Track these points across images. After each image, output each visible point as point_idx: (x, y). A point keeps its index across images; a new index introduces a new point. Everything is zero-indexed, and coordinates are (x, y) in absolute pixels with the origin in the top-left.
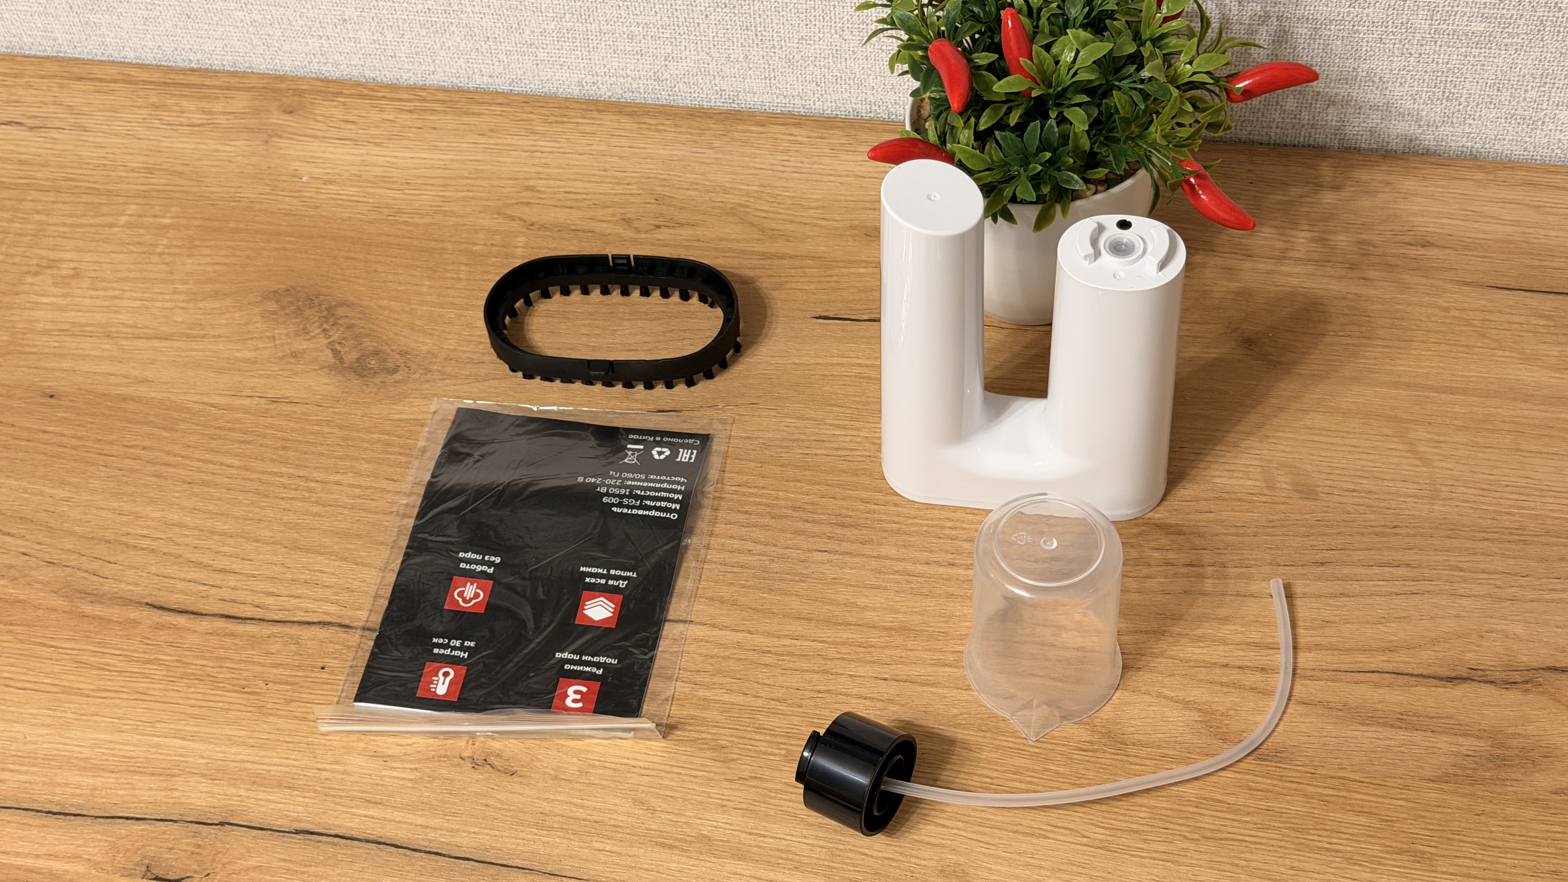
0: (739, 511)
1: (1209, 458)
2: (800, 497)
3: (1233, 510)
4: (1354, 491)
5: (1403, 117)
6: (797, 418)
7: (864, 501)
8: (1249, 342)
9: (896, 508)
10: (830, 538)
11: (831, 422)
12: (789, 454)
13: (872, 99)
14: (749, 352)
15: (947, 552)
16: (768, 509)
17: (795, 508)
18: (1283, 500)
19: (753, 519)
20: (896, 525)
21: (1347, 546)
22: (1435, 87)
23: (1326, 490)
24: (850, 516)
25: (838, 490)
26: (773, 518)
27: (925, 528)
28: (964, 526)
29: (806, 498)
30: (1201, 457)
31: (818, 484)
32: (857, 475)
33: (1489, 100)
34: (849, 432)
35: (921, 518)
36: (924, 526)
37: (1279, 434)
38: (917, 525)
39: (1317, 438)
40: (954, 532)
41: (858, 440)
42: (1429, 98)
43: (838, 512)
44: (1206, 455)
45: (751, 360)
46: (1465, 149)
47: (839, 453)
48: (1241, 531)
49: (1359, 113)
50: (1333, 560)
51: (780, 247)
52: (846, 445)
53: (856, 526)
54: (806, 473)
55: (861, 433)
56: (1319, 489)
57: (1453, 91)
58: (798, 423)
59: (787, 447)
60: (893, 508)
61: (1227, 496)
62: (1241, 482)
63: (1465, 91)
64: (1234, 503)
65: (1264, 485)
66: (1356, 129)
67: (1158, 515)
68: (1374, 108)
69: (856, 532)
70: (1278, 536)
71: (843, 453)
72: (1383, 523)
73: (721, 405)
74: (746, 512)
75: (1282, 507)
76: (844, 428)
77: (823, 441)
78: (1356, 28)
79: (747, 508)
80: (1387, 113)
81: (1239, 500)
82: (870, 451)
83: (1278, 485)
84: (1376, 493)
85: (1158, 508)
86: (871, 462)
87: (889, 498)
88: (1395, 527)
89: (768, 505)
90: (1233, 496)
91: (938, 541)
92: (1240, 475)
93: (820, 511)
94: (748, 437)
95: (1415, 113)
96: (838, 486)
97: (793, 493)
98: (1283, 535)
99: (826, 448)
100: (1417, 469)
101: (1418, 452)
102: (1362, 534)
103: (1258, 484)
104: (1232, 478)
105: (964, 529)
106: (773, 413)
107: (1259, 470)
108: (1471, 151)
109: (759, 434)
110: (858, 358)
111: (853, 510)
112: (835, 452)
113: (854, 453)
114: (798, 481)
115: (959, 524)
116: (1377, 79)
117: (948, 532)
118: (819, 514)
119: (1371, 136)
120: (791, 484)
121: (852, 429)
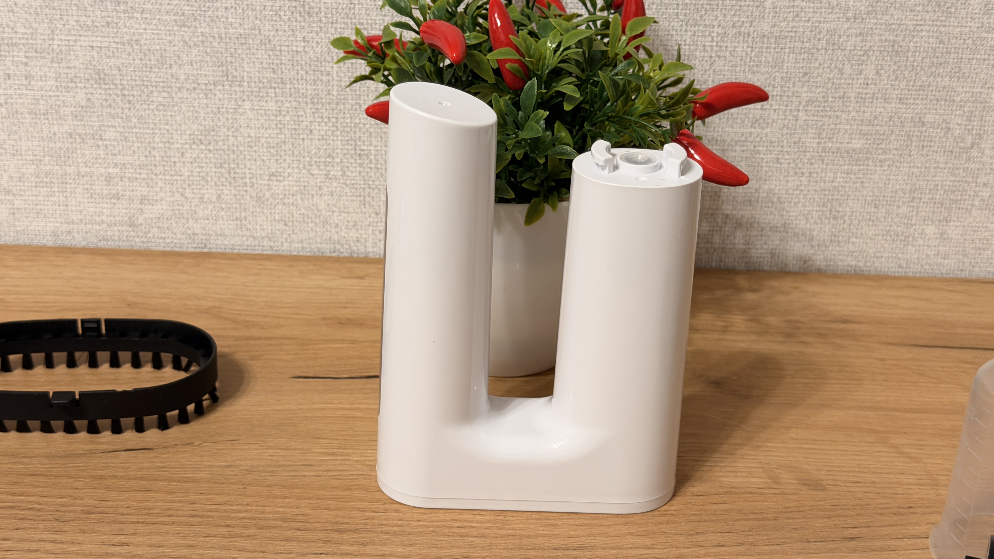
0: (220, 525)
1: (708, 464)
2: (289, 510)
3: (746, 501)
4: (858, 482)
5: (798, 237)
6: (283, 449)
7: (359, 510)
8: (717, 384)
9: (397, 514)
10: (326, 542)
11: (319, 450)
12: (275, 477)
13: (336, 237)
14: (227, 403)
15: (458, 547)
16: (254, 522)
17: (284, 520)
18: (794, 491)
19: (237, 531)
20: (400, 528)
21: (870, 524)
22: (823, 206)
23: (832, 483)
24: (347, 523)
25: (331, 502)
26: (259, 528)
27: (431, 529)
28: (473, 524)
29: (297, 511)
30: (701, 463)
31: (309, 499)
32: (351, 490)
33: (868, 217)
34: (339, 458)
35: (425, 520)
36: (430, 527)
37: (769, 444)
38: (423, 526)
39: (806, 446)
40: (463, 531)
41: (349, 463)
42: (819, 218)
43: (334, 520)
44: (706, 461)
45: (230, 409)
46: (849, 268)
47: (330, 474)
48: (760, 516)
49: (762, 236)
50: (862, 535)
51: (255, 332)
52: (337, 467)
53: (355, 531)
54: (295, 491)
55: (350, 458)
56: (824, 482)
57: (838, 209)
58: (283, 453)
59: (271, 472)
60: (393, 514)
61: (737, 490)
62: (747, 479)
63: (848, 209)
64: (746, 496)
65: (769, 481)
66: (759, 251)
67: (673, 508)
68: (774, 229)
69: (354, 535)
70: (798, 519)
71: (335, 473)
72: (897, 505)
73: (197, 443)
74: (228, 526)
75: (794, 497)
76: (332, 454)
77: (311, 465)
78: (757, 148)
79: (229, 522)
80: (785, 234)
81: (750, 493)
82: (362, 471)
83: (784, 481)
84: (879, 483)
85: (671, 502)
86: (365, 479)
87: (388, 506)
88: (910, 507)
89: (254, 519)
90: (743, 490)
91: (447, 538)
92: (745, 474)
93: (312, 521)
94: (228, 466)
95: (808, 233)
96: (331, 499)
97: (281, 507)
98: (803, 518)
99: (316, 471)
100: (909, 465)
101: (904, 453)
102: (881, 514)
103: (763, 480)
104: (737, 477)
105: (474, 527)
106: (256, 447)
107: (761, 470)
108: (855, 270)
109: (241, 463)
110: (341, 403)
111: (350, 518)
112: (325, 473)
113: (345, 473)
114: (286, 497)
115: (466, 524)
116: (775, 200)
117: (457, 530)
118: (313, 523)
119: (772, 257)
120: (278, 500)
121: (342, 455)
